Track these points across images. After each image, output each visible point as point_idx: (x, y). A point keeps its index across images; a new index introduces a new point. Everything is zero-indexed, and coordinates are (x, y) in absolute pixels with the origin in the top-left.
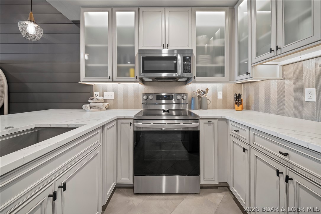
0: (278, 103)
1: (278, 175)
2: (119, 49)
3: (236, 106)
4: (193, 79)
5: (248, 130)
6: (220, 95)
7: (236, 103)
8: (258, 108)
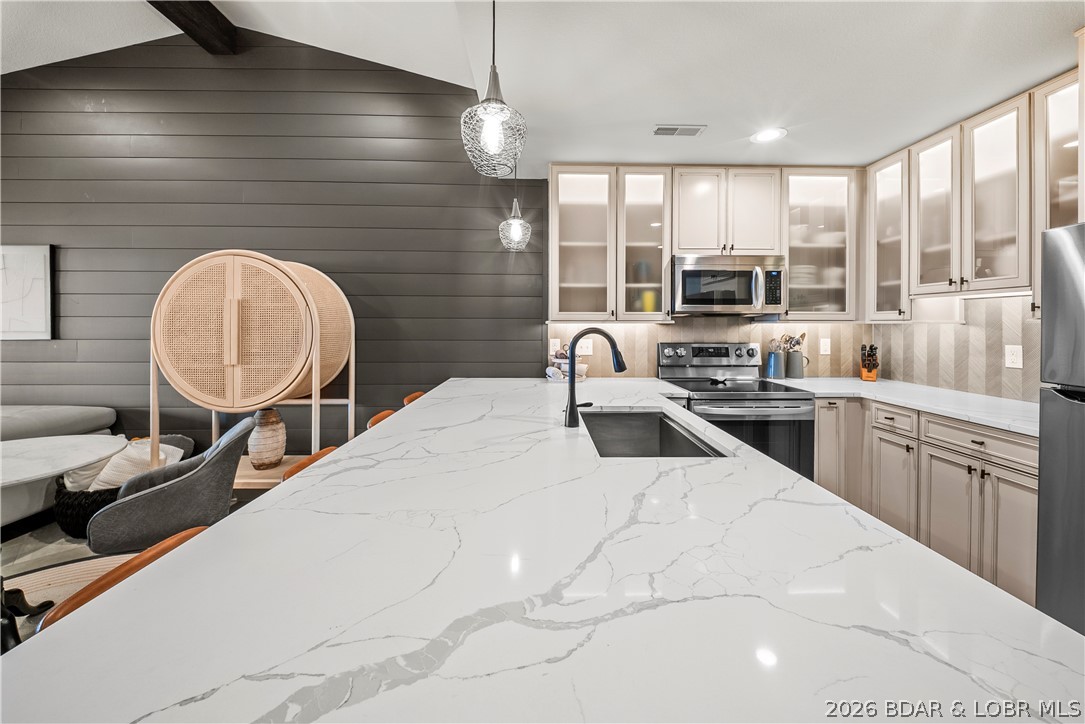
0: (956, 367)
1: (970, 473)
2: (629, 250)
3: (864, 371)
4: (783, 317)
5: (915, 417)
6: (825, 347)
7: (864, 366)
8: (912, 376)
